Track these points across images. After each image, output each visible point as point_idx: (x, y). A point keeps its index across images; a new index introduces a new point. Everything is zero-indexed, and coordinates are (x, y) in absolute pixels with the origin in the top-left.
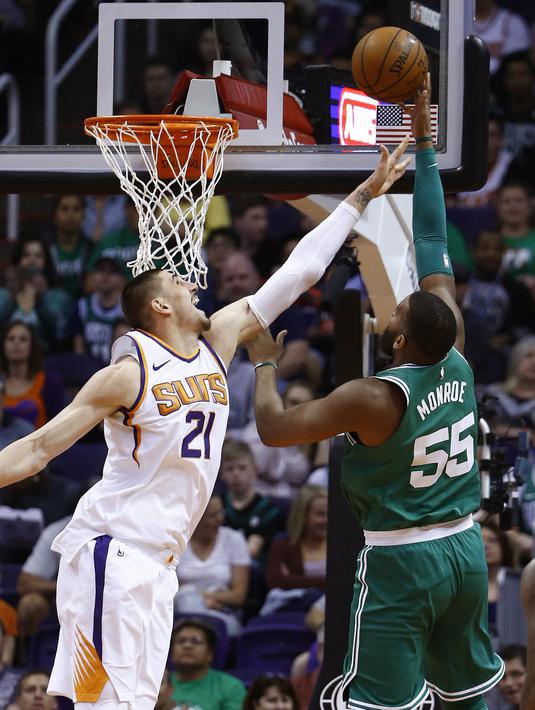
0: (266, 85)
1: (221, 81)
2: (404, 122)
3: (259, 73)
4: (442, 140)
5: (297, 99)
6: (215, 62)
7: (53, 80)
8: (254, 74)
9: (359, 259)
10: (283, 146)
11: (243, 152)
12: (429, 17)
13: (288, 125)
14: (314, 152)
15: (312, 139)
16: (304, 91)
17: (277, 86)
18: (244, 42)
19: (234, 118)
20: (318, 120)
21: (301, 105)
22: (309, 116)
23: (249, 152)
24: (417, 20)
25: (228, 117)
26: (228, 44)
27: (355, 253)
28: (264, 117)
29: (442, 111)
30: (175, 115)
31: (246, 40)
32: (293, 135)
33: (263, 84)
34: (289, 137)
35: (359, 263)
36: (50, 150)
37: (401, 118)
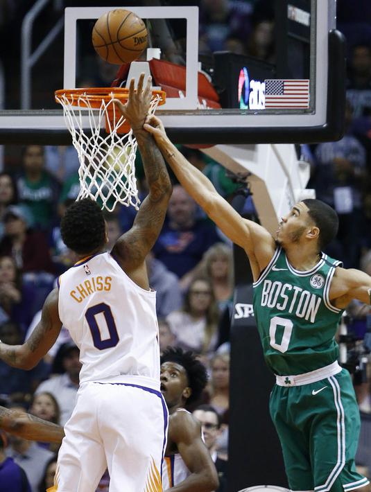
0: (185, 66)
1: (153, 63)
2: (285, 92)
3: (180, 58)
4: (312, 105)
5: (207, 76)
6: (148, 50)
7: (28, 62)
8: (176, 58)
9: (252, 191)
10: (198, 110)
11: (169, 115)
12: (301, 16)
13: (201, 95)
14: (220, 114)
15: (218, 104)
16: (212, 70)
17: (193, 67)
18: (169, 35)
19: (162, 90)
20: (222, 91)
21: (210, 80)
22: (216, 88)
23: (174, 114)
24: (292, 18)
25: (158, 89)
26: (158, 36)
27: (248, 187)
28: (184, 89)
29: (312, 84)
30: (120, 88)
31: (171, 33)
32: (204, 101)
33: (183, 65)
34: (201, 103)
35: (251, 194)
36: (24, 113)
37: (283, 89)
